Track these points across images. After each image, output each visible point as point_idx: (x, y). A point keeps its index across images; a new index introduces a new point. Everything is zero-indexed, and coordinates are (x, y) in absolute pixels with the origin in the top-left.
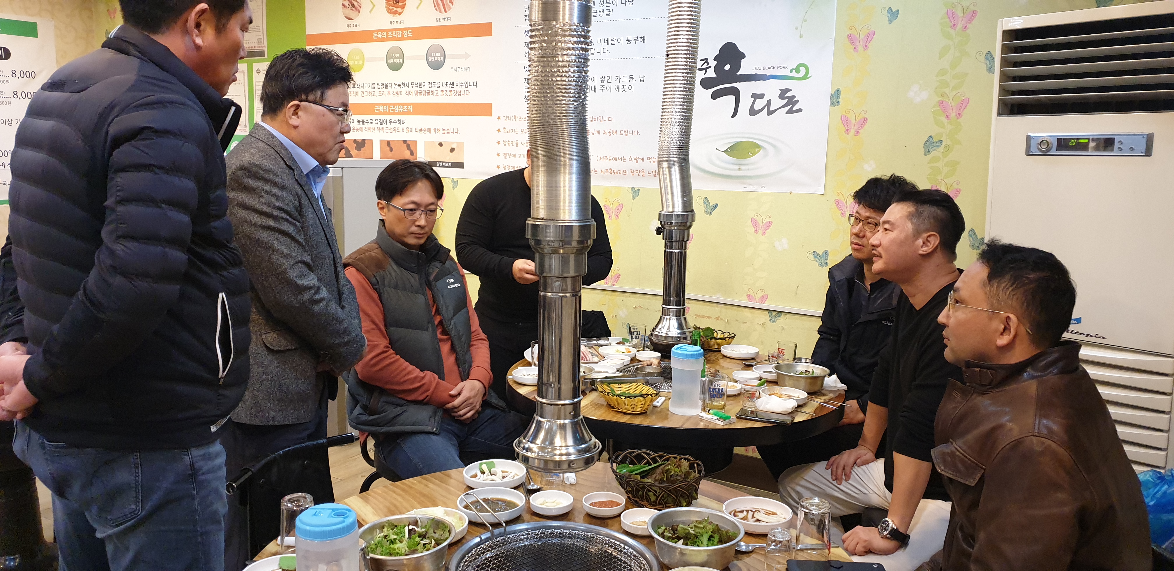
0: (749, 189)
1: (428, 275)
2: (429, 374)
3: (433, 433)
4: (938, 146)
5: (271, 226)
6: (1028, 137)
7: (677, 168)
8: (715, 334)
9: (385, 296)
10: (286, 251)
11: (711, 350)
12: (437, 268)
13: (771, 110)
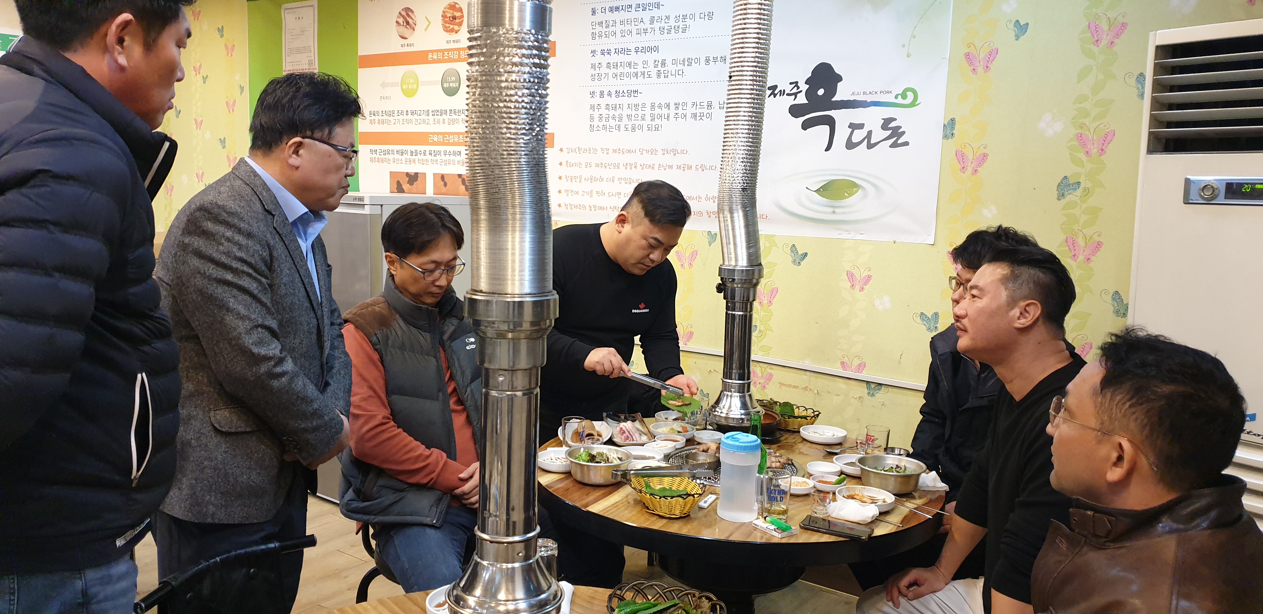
0: (844, 235)
1: (442, 333)
2: (436, 452)
3: (432, 526)
4: (1075, 189)
5: (228, 280)
6: (1188, 182)
7: (741, 213)
8: (796, 411)
9: (388, 358)
10: (243, 312)
11: (789, 431)
12: (453, 325)
13: (872, 142)
